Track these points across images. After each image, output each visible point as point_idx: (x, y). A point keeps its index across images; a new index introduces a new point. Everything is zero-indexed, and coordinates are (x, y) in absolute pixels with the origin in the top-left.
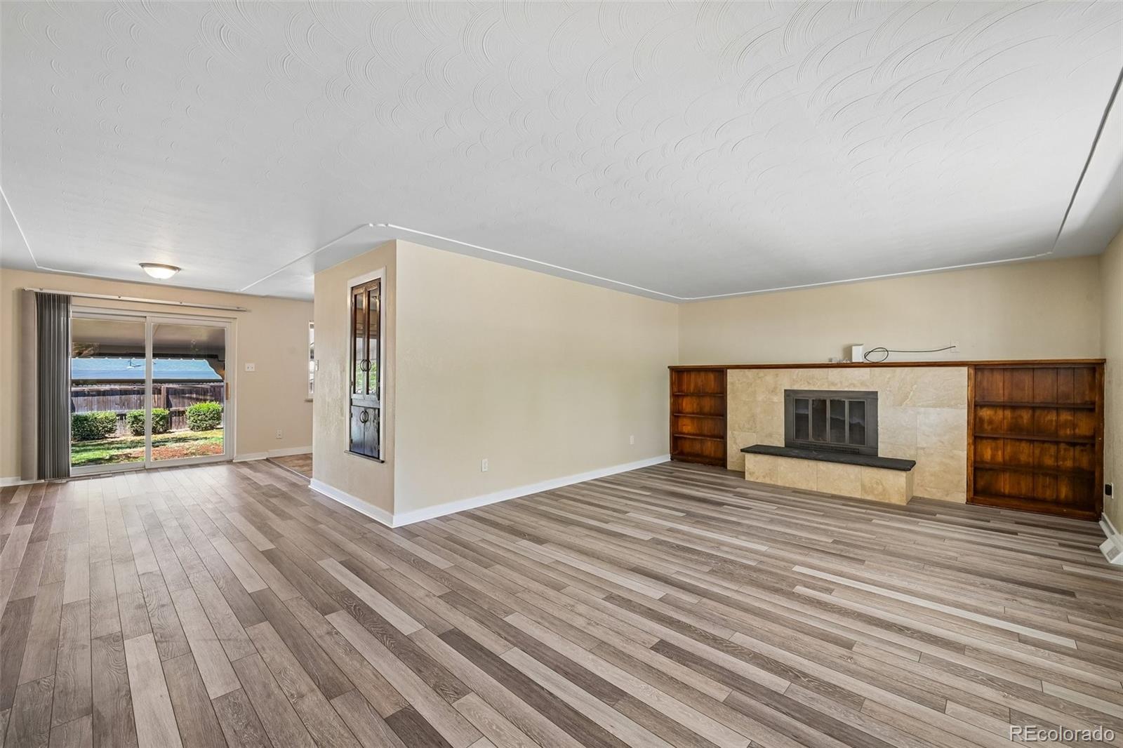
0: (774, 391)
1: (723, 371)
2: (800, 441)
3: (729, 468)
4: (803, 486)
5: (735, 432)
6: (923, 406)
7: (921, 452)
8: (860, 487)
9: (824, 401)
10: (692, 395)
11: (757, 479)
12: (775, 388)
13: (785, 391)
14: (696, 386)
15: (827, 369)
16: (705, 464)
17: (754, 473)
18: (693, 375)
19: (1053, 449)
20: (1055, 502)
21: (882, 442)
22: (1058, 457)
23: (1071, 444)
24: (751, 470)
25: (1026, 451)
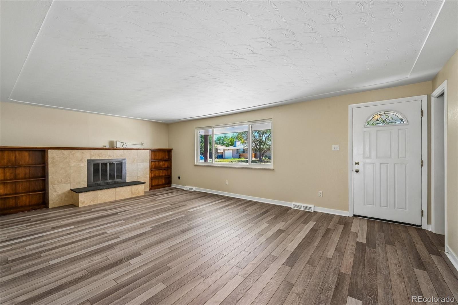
0: (81, 161)
1: (45, 151)
2: (96, 182)
3: (50, 207)
4: (110, 200)
5: (55, 186)
6: (139, 163)
7: (139, 178)
9: (107, 164)
10: (5, 167)
11: (86, 204)
12: (82, 159)
13: (87, 160)
14: (9, 160)
15: (107, 150)
16: (28, 211)
17: (84, 202)
18: (6, 154)
19: (161, 171)
20: (163, 185)
21: (127, 177)
22: (162, 173)
23: (164, 169)
24: (83, 201)
25: (157, 173)
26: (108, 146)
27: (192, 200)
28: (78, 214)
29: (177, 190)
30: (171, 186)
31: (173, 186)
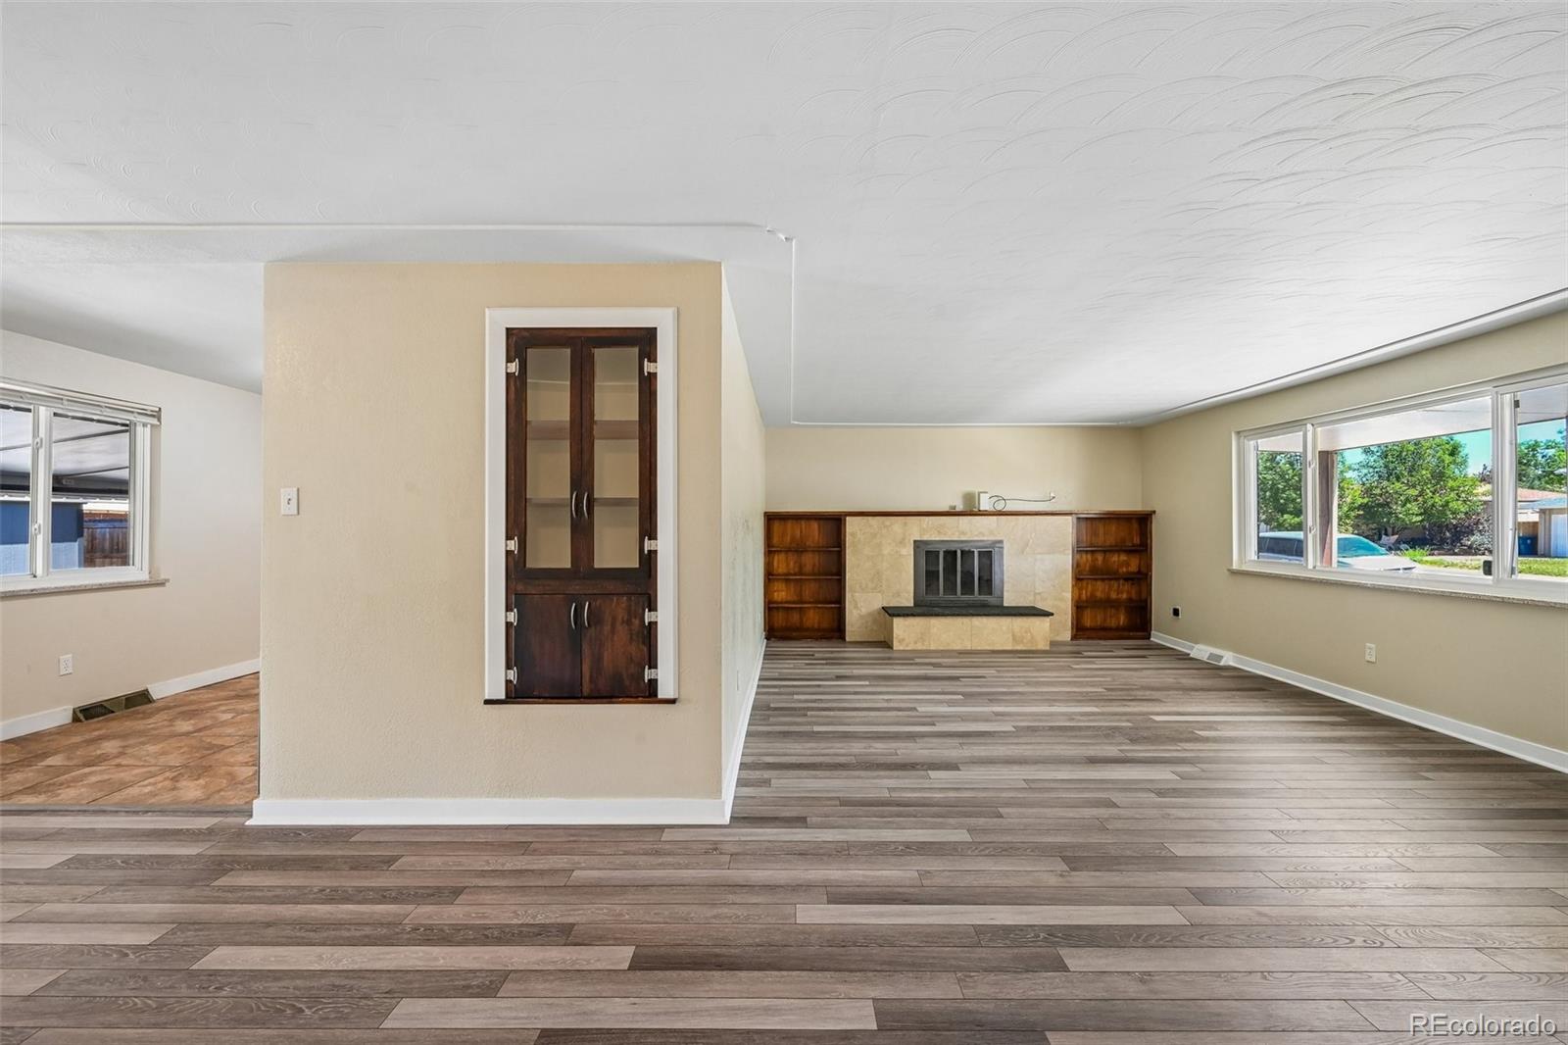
0: (902, 542)
1: (840, 520)
2: (931, 598)
3: (847, 639)
4: (958, 647)
5: (857, 594)
6: (1040, 554)
7: (1038, 597)
8: (1011, 638)
9: (956, 552)
10: (788, 551)
11: (907, 646)
12: (904, 539)
13: (915, 541)
14: (793, 538)
15: (956, 518)
16: (817, 639)
17: (903, 640)
18: (789, 524)
19: (1115, 584)
20: (1118, 629)
21: (1008, 591)
22: (1119, 592)
23: (1126, 580)
24: (901, 637)
25: (1100, 589)
26: (960, 508)
27: (1192, 693)
28: (888, 661)
29: (1170, 652)
30: (1149, 638)
31: (1157, 637)
